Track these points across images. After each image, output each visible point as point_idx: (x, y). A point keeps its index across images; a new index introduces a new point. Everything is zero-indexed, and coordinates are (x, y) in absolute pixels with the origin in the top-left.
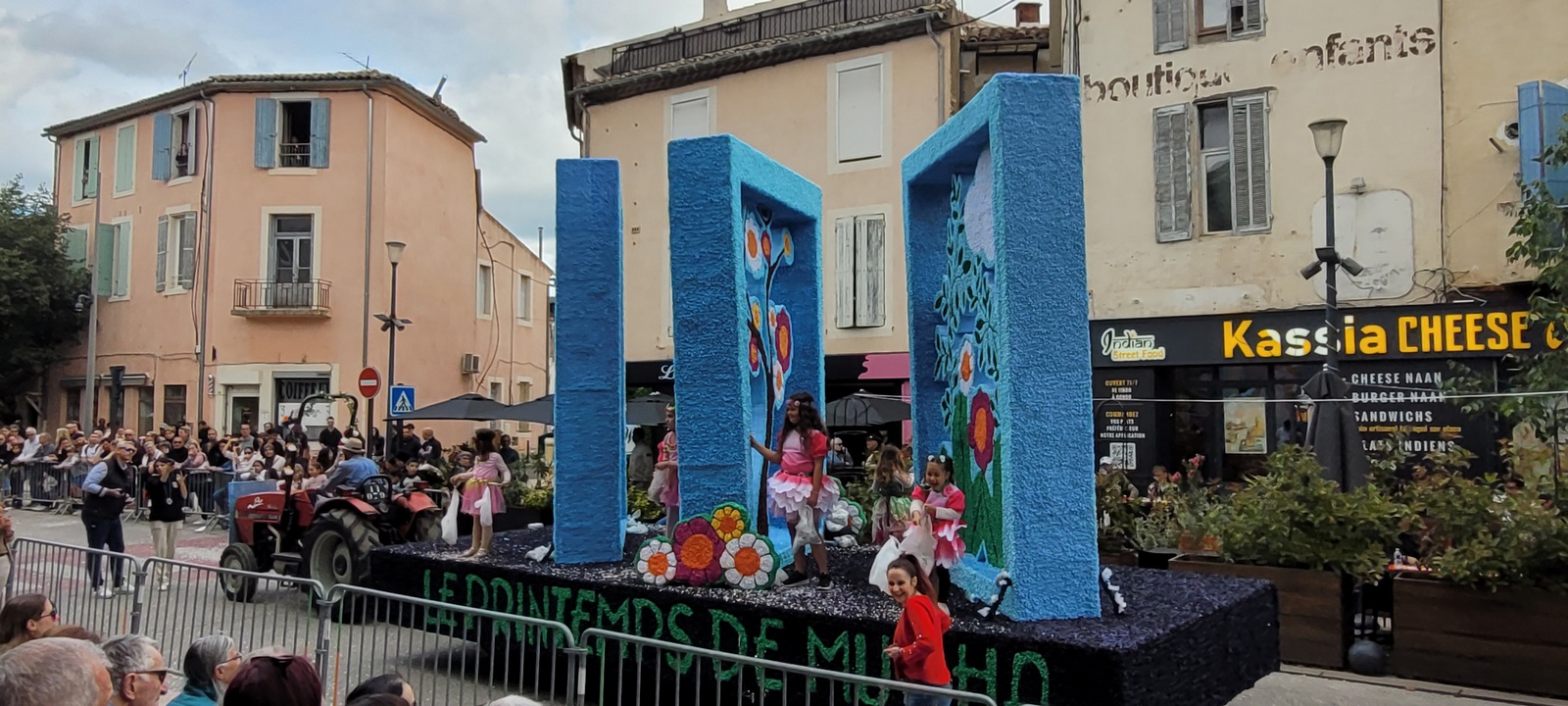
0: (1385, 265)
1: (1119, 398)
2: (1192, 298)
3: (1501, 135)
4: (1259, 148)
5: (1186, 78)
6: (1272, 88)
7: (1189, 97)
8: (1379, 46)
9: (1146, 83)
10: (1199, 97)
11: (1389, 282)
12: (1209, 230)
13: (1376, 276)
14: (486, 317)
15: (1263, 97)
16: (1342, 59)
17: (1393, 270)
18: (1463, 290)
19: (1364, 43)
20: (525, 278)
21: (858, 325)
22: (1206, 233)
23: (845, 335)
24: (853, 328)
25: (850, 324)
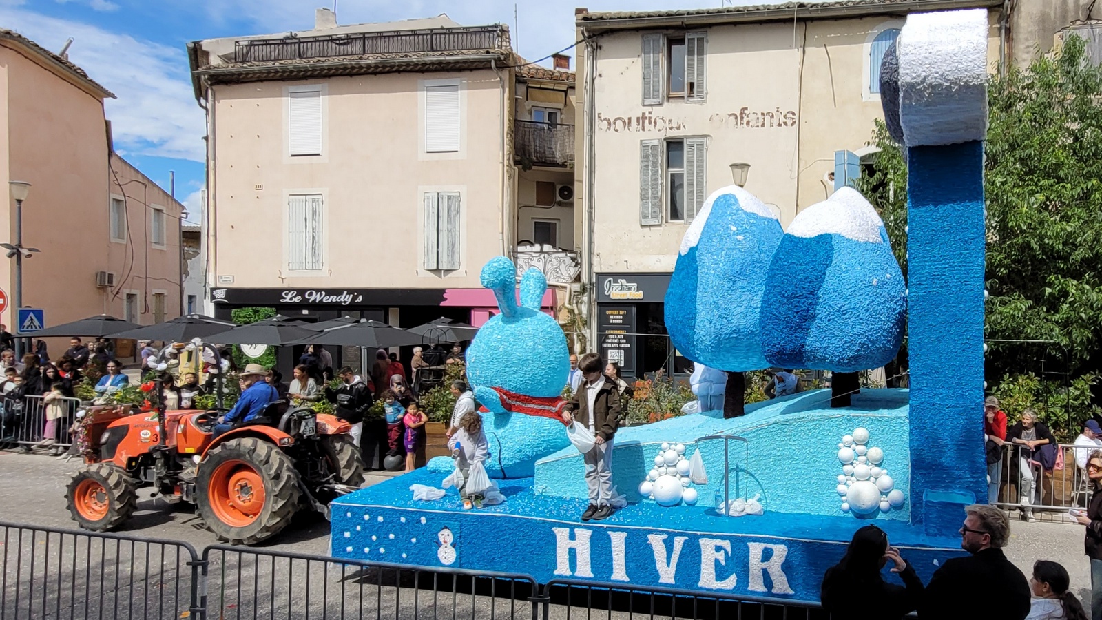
1: (614, 321)
3: (826, 178)
4: (701, 171)
5: (660, 122)
6: (709, 136)
7: (662, 135)
8: (767, 118)
9: (636, 123)
10: (668, 136)
12: (671, 219)
14: (121, 241)
15: (704, 140)
16: (748, 123)
19: (759, 115)
20: (158, 211)
21: (440, 268)
22: (669, 221)
23: (432, 275)
24: (437, 271)
25: (435, 268)
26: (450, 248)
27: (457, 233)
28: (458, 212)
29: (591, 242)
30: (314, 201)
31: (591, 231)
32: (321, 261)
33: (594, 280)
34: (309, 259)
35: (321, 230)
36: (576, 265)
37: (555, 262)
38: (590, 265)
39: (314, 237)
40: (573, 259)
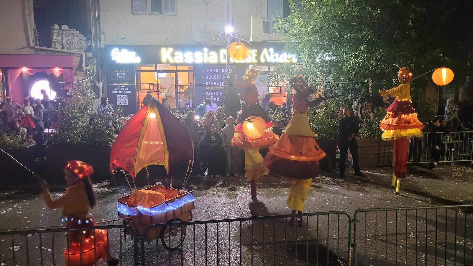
1: (119, 77)
13: (212, 35)
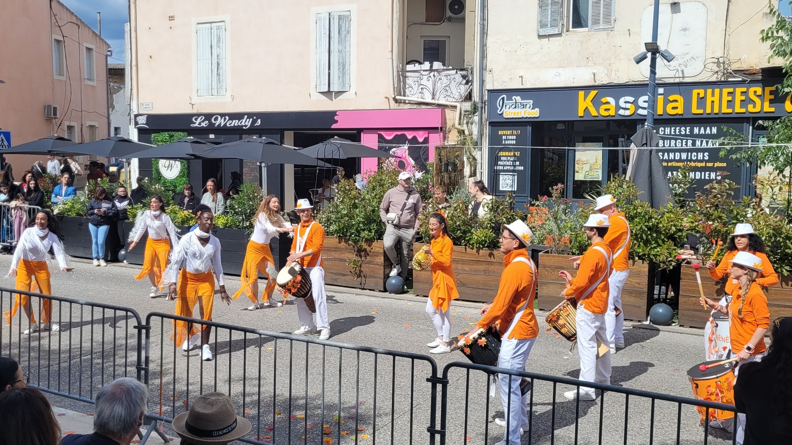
0: (687, 54)
1: (507, 142)
2: (559, 75)
11: (688, 65)
12: (574, 27)
13: (681, 61)
14: (61, 78)
17: (692, 58)
18: (736, 71)
20: (89, 50)
21: (331, 90)
22: (571, 29)
23: (323, 97)
24: (328, 93)
25: (326, 90)
26: (341, 70)
27: (348, 54)
28: (349, 32)
29: (483, 56)
30: (218, 28)
31: (483, 46)
32: (224, 87)
33: (486, 98)
34: (215, 85)
35: (224, 57)
36: (467, 83)
37: (444, 79)
38: (482, 82)
39: (218, 64)
40: (464, 77)
